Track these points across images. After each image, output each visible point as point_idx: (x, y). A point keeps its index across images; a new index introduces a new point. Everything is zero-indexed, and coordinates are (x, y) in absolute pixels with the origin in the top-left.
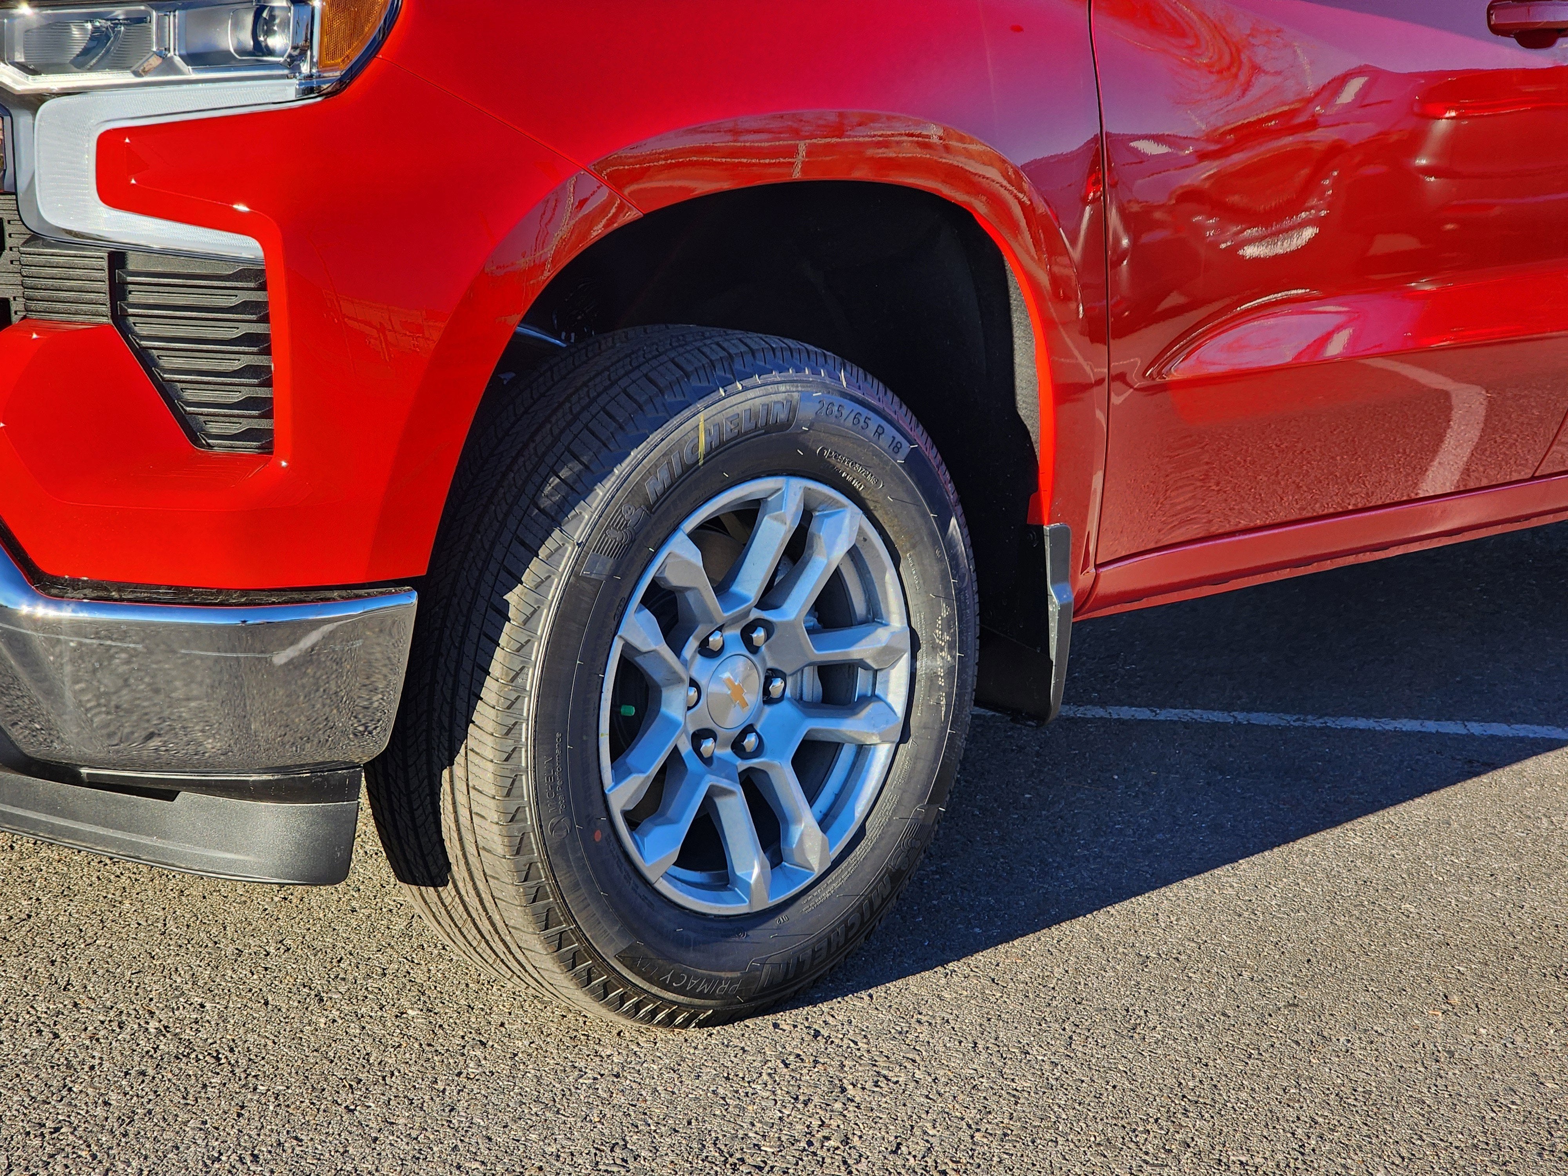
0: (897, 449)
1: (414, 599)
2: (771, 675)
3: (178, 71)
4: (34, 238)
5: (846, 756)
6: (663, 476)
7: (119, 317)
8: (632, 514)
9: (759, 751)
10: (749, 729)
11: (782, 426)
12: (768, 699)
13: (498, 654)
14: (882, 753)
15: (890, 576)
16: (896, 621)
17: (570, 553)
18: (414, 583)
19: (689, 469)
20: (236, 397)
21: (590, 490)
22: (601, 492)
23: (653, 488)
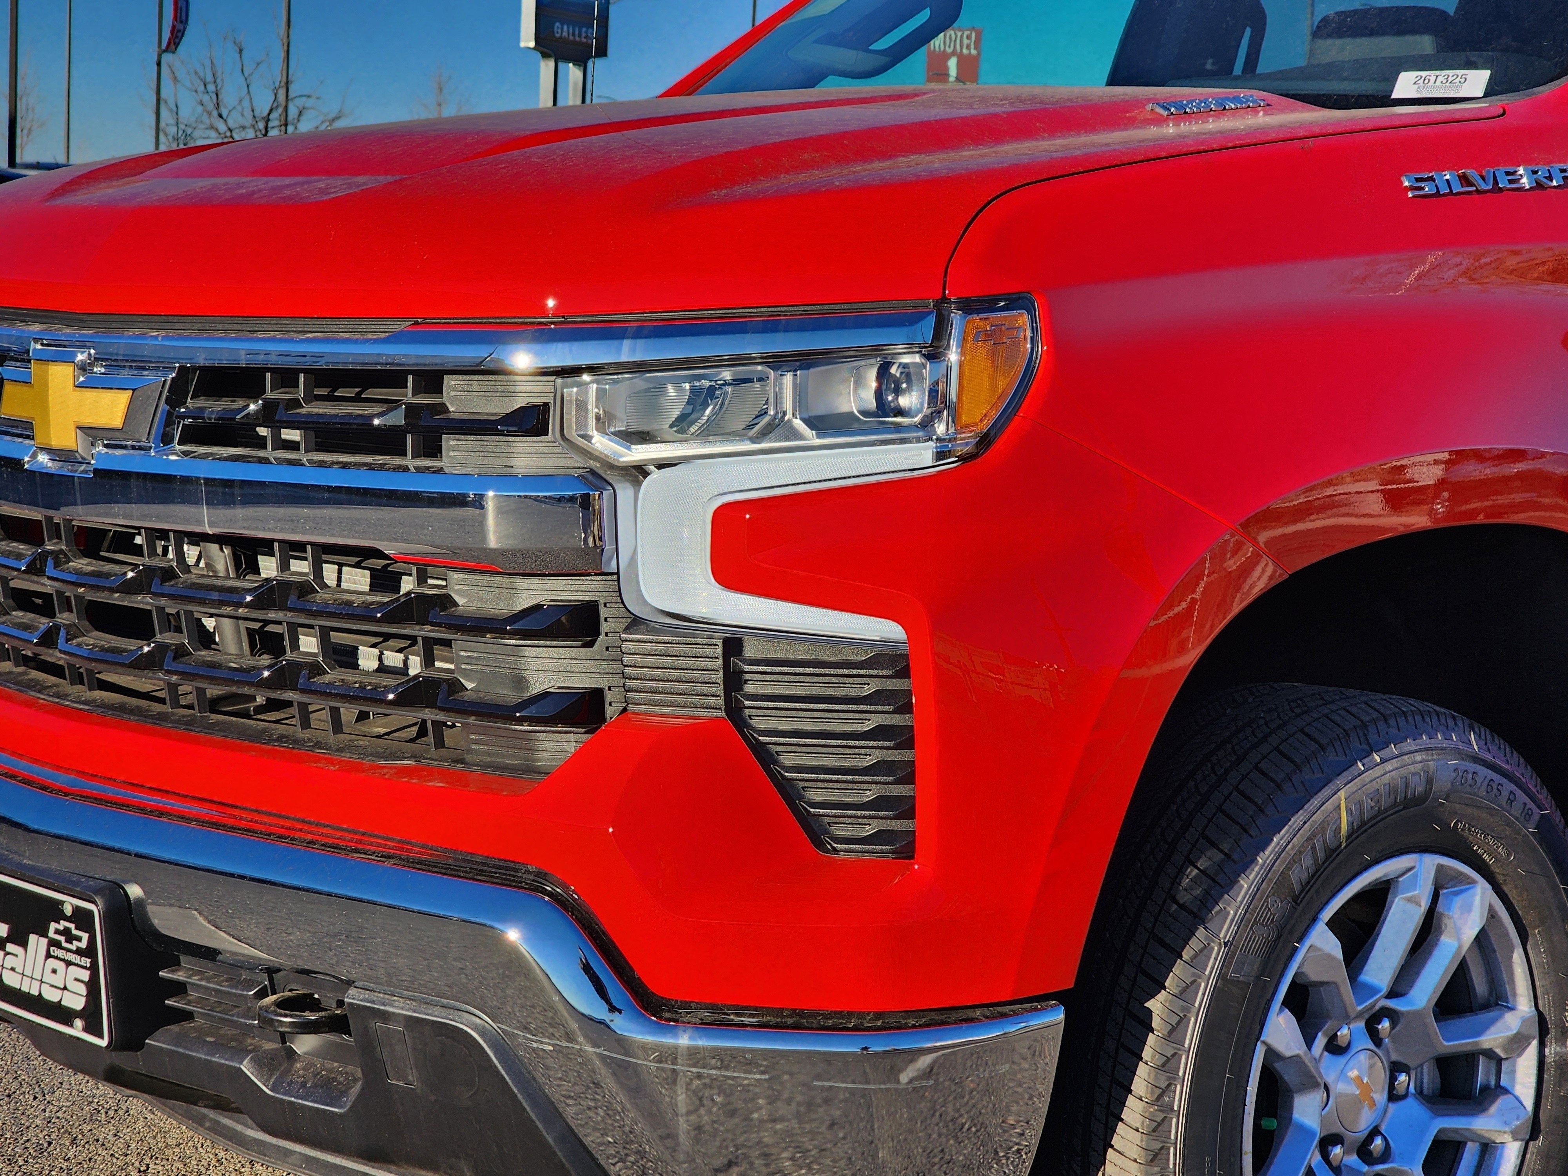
0: (1527, 815)
1: (1058, 1016)
2: (1395, 1068)
3: (798, 436)
4: (636, 623)
5: (1470, 1154)
6: (1307, 862)
7: (734, 710)
8: (1278, 907)
9: (1386, 1155)
10: (1375, 1131)
11: (1419, 800)
12: (1393, 1096)
13: (1142, 1070)
14: (1512, 1151)
15: (1518, 956)
16: (1524, 1005)
17: (1217, 954)
18: (1061, 997)
19: (1332, 853)
20: (869, 796)
21: (1233, 882)
22: (1246, 884)
23: (1298, 876)
